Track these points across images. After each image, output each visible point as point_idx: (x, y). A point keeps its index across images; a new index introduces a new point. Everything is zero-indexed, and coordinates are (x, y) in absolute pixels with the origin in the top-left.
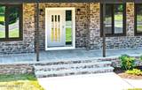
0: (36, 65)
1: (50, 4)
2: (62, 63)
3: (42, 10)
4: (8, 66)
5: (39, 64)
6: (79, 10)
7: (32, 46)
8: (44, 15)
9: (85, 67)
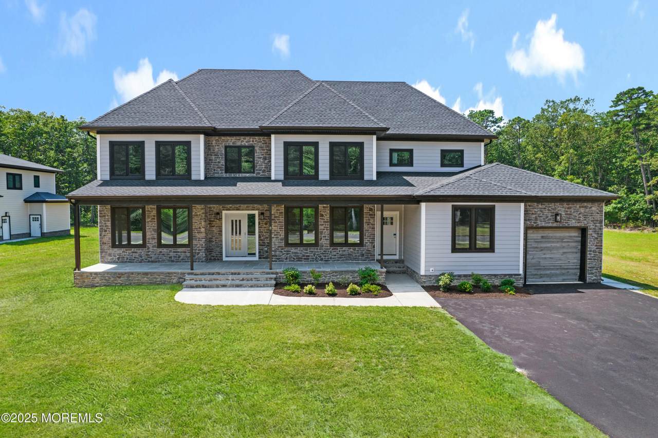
0: (189, 274)
1: (229, 206)
2: (219, 274)
3: (218, 214)
4: (159, 274)
5: (192, 274)
6: (262, 214)
7: (202, 254)
8: (221, 219)
9: (243, 280)
